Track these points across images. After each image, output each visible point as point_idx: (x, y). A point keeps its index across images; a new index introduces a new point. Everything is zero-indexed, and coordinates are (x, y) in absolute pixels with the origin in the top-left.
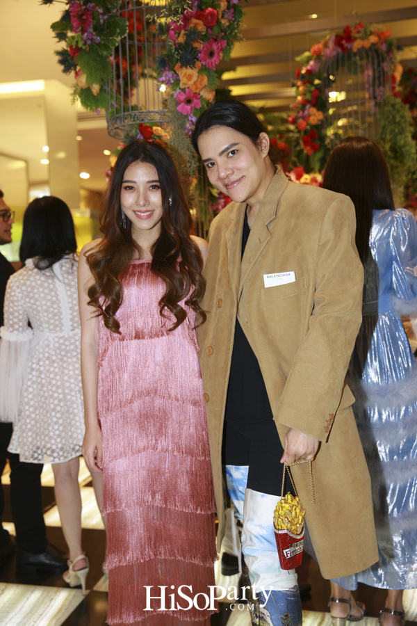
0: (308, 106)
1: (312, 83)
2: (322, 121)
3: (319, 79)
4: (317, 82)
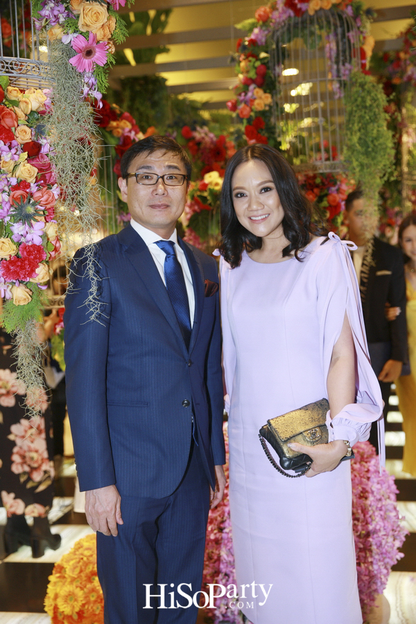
0: (252, 87)
1: (256, 57)
2: (270, 107)
3: (266, 52)
4: (263, 55)
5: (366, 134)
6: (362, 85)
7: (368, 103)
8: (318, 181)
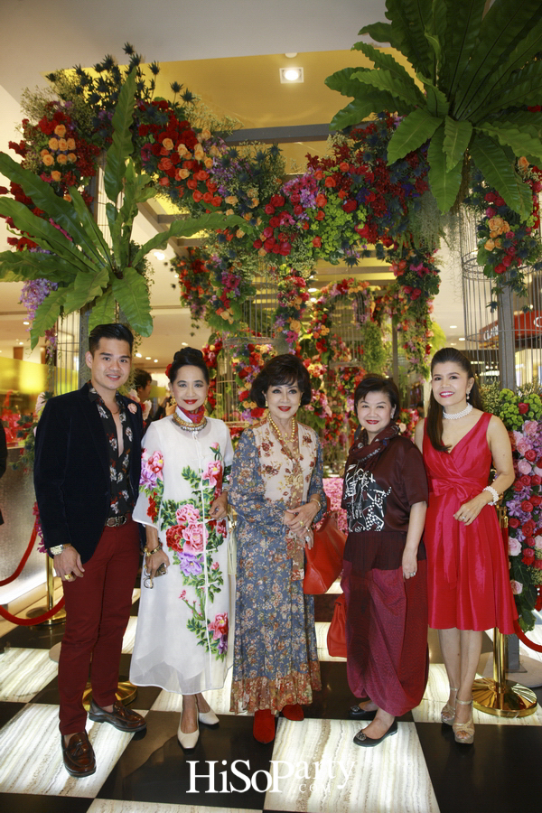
5: (374, 350)
6: (372, 328)
7: (375, 336)
8: (350, 370)
